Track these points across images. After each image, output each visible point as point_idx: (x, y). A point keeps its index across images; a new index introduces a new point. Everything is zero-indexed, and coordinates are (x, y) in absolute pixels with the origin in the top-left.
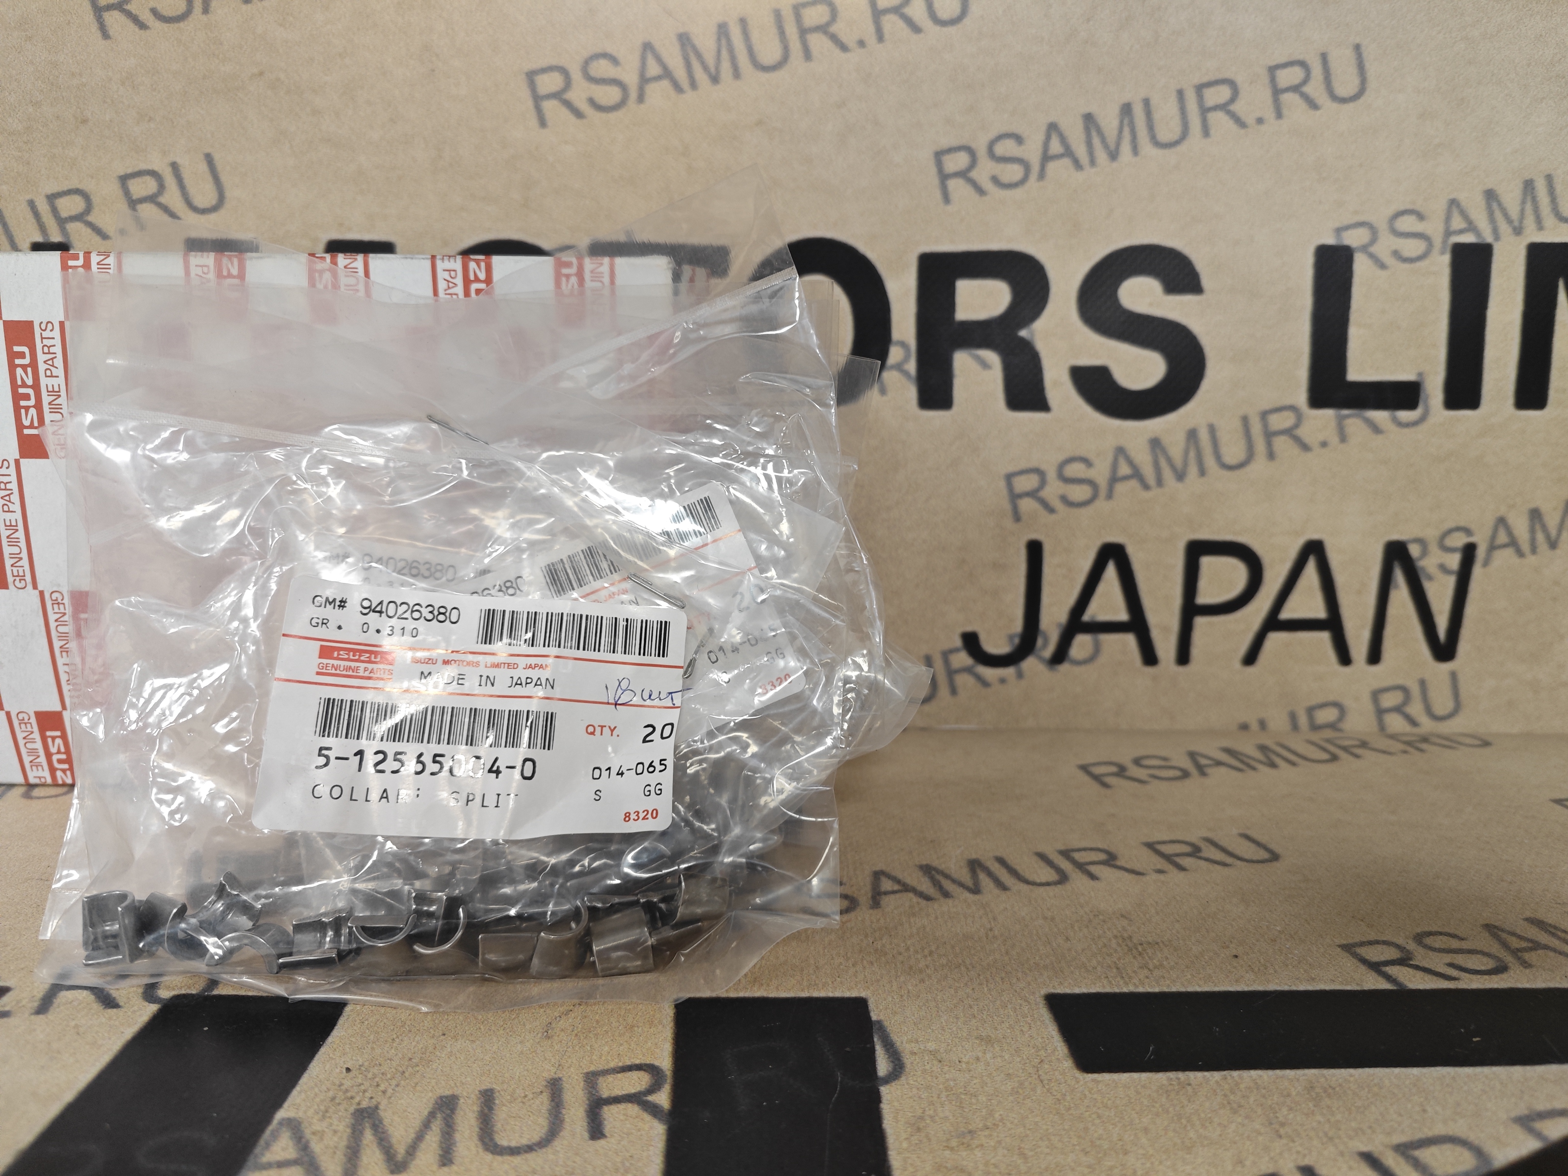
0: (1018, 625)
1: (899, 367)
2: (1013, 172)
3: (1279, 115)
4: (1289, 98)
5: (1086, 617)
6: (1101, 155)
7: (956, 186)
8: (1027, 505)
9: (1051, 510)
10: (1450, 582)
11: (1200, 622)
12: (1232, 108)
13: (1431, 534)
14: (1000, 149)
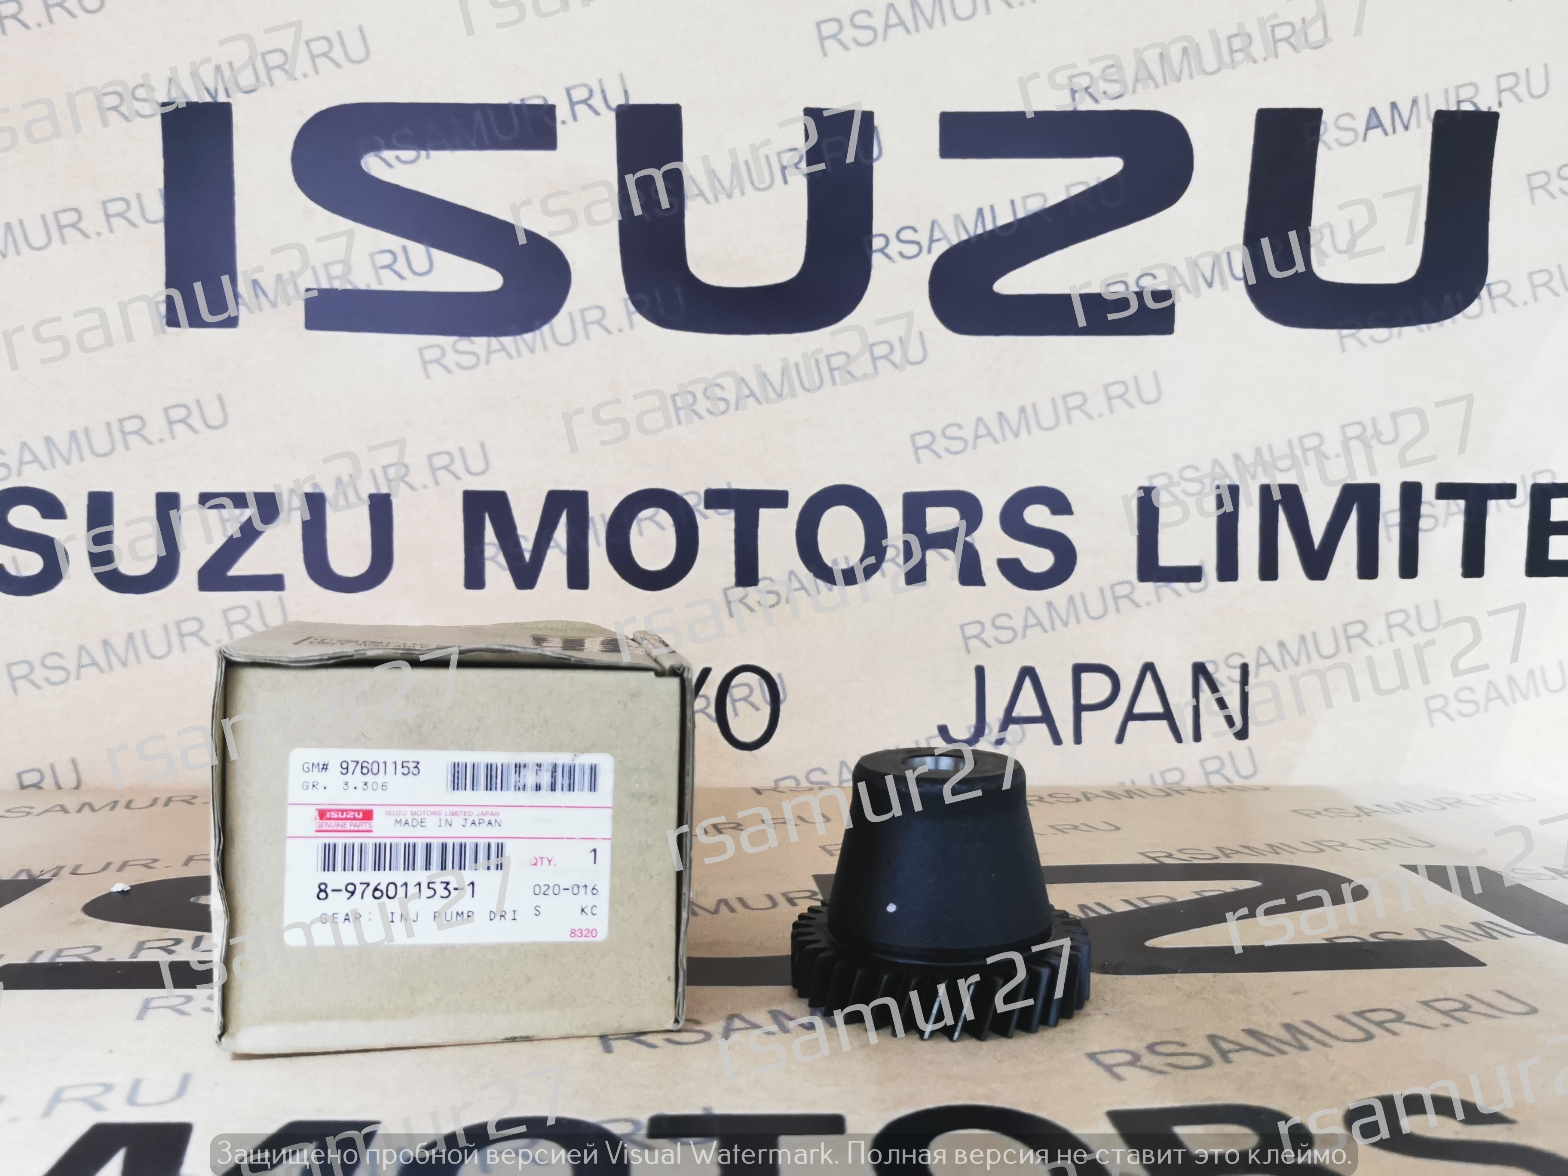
0: (972, 720)
1: (893, 560)
2: (957, 445)
3: (1112, 412)
4: (1117, 402)
5: (1015, 714)
6: (1009, 435)
7: (924, 454)
8: (973, 643)
9: (989, 646)
10: (1237, 688)
11: (1085, 715)
12: (1084, 407)
13: (1220, 658)
14: (950, 432)
